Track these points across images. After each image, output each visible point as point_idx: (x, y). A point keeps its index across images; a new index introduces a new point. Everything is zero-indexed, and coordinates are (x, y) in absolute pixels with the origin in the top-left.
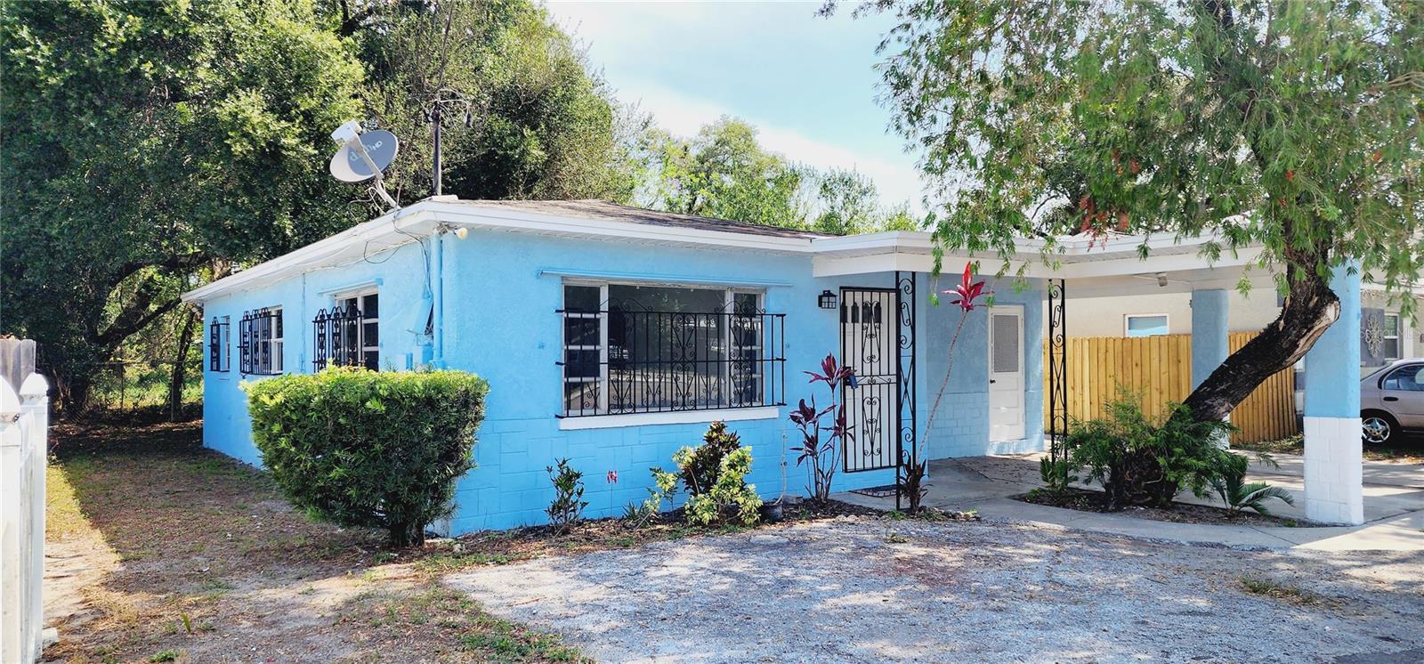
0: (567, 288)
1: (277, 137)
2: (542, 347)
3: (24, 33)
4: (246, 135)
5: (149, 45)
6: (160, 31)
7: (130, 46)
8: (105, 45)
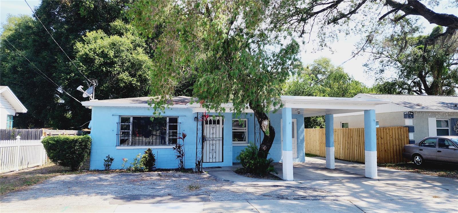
0: (122, 118)
1: (131, 82)
2: (113, 131)
3: (81, 64)
4: (124, 82)
5: (105, 64)
6: (107, 61)
7: (101, 65)
8: (96, 65)
